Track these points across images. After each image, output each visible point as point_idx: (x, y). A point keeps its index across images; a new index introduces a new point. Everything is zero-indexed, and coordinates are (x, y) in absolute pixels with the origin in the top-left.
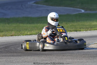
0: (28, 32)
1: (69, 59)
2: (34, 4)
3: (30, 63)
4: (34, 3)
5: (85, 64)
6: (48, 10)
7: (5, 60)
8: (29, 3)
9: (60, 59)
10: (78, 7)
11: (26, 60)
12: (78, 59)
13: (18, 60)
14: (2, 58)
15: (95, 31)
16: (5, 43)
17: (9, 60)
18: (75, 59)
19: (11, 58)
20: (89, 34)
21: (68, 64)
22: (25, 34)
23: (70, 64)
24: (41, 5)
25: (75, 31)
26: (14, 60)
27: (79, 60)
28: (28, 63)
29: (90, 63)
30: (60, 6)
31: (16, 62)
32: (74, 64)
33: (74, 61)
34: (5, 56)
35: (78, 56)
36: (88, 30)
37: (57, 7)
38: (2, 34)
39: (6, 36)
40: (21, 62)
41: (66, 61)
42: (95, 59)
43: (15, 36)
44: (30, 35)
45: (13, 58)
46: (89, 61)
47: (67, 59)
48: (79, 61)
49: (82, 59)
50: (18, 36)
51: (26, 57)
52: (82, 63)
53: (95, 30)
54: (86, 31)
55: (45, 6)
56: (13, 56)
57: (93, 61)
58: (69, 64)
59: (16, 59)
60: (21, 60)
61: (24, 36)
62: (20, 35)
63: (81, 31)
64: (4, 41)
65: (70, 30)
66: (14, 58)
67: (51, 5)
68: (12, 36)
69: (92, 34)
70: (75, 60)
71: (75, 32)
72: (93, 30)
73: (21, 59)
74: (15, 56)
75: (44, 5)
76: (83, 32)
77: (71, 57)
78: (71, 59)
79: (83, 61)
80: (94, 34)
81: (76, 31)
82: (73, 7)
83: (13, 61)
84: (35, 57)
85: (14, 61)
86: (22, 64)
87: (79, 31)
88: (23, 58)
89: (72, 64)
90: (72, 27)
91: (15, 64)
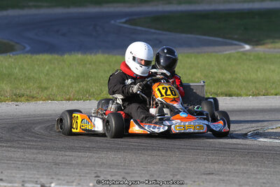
1: (213, 163)
2: (126, 26)
3: (113, 169)
4: (125, 23)
5: (254, 176)
6: (161, 42)
7: (50, 157)
8: (112, 22)
9: (191, 162)
10: (236, 36)
11: (104, 161)
12: (234, 165)
13: (85, 160)
14: (45, 152)
17: (60, 158)
18: (227, 163)
19: (67, 154)
20: (261, 105)
21: (209, 174)
22: (102, 96)
23: (216, 175)
24: (144, 29)
25: (226, 95)
26: (75, 160)
27: (237, 167)
28: (110, 168)
29: (266, 175)
30: (191, 33)
31: (78, 164)
32: (226, 176)
33: (224, 167)
34: (52, 149)
35: (234, 156)
36: (259, 94)
37: (184, 35)
38: (45, 94)
39: (53, 100)
40: (93, 166)
41: (206, 168)
43: (78, 100)
45: (71, 153)
46: (264, 169)
47: (208, 162)
48: (237, 169)
49: (245, 165)
50: (84, 101)
51: (103, 154)
52: (245, 175)
53: (276, 95)
54: (253, 96)
55: (153, 31)
56: (72, 149)
57: (272, 170)
58: (213, 174)
59: (78, 157)
60: (93, 160)
62: (90, 100)
63: (241, 96)
64: (50, 112)
65: (216, 91)
66: (74, 154)
67: (169, 30)
68: (69, 100)
69: (270, 104)
70: (229, 167)
72: (272, 94)
73: (91, 157)
74: (77, 149)
75: (150, 27)
77: (217, 158)
78: (219, 163)
79: (248, 170)
80: (273, 105)
81: (230, 96)
82: (224, 37)
83: (71, 161)
84: (125, 154)
85: (74, 162)
86: (93, 169)
87: (238, 95)
88: (98, 155)
89: (220, 175)
90: (220, 84)
91: (77, 170)
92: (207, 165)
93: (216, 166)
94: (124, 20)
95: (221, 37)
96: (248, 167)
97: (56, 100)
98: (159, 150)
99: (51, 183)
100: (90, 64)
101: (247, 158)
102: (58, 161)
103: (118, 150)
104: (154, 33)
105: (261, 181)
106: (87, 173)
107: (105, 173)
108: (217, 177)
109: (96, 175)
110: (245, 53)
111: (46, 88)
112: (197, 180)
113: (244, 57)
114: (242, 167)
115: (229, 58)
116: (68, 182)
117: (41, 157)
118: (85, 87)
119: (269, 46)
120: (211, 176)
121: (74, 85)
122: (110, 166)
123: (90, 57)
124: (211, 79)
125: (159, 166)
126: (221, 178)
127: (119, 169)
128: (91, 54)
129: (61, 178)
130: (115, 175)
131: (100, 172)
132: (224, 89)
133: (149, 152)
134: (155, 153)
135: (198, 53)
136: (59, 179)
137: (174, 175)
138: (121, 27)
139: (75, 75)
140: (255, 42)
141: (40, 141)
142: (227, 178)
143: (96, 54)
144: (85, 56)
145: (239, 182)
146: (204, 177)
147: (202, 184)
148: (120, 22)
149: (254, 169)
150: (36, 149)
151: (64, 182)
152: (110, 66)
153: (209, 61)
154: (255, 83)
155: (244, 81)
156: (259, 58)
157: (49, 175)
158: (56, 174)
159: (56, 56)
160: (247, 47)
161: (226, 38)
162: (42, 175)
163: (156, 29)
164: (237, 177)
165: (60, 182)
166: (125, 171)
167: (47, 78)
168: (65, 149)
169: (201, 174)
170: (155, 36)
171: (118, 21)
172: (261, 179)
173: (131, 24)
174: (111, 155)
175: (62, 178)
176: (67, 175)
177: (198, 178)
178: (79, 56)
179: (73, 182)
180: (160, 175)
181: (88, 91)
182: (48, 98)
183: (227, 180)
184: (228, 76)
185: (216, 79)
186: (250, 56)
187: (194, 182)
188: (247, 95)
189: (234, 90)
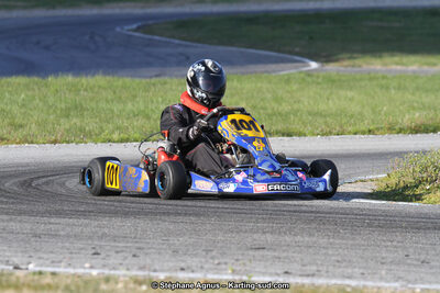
0: (113, 132)
1: (264, 233)
2: (137, 34)
3: (119, 242)
4: (137, 30)
5: (324, 251)
6: (188, 58)
7: (28, 226)
8: (118, 29)
9: (232, 232)
10: (297, 49)
11: (106, 231)
12: (296, 235)
13: (77, 230)
14: (19, 218)
15: (357, 136)
16: (28, 165)
17: (42, 227)
18: (285, 233)
19: (52, 220)
20: (334, 148)
21: (259, 249)
22: (102, 136)
23: (268, 250)
24: (163, 39)
25: (283, 135)
26: (63, 230)
27: (299, 238)
29: (340, 250)
30: (232, 45)
31: (68, 236)
32: (284, 251)
33: (281, 238)
34: (31, 213)
35: (295, 223)
36: (330, 133)
38: (20, 133)
39: (32, 143)
40: (90, 238)
41: (254, 240)
42: (357, 237)
43: (68, 142)
44: (122, 141)
45: (58, 220)
46: (337, 242)
47: (257, 232)
48: (299, 242)
49: (314, 235)
50: (77, 143)
51: (105, 221)
52: (311, 250)
53: (355, 134)
54: (323, 135)
55: (177, 41)
56: (59, 214)
57: (351, 242)
58: (264, 248)
59: (68, 225)
60: (89, 229)
61: (99, 144)
62: (86, 143)
63: (305, 135)
64: (26, 161)
66: (62, 221)
67: (198, 41)
68: (55, 142)
69: (346, 148)
70: (286, 237)
71: (286, 138)
72: (349, 133)
73: (86, 226)
74: (67, 214)
75: (173, 37)
76: (312, 138)
77: (271, 225)
78: (273, 232)
79: (315, 243)
80: (352, 148)
81: (289, 135)
82: (279, 51)
83: (58, 231)
84: (137, 220)
85: (62, 233)
86: (90, 242)
87: (300, 134)
88: (96, 223)
89: (275, 250)
90: (274, 118)
91: (67, 244)
92: (255, 236)
93: (269, 237)
94: (135, 26)
95: (275, 51)
96: (314, 239)
97: (37, 143)
98: (186, 214)
99: (30, 263)
100: (86, 90)
101: (314, 225)
102: (38, 232)
103: (126, 214)
104: (180, 45)
105: (333, 258)
106: (82, 249)
107: (108, 248)
108: (270, 254)
109: (94, 251)
110: (309, 74)
111: (21, 126)
112: (240, 257)
113: (309, 79)
114: (307, 239)
115: (288, 81)
116: (53, 262)
117: (14, 226)
118: (78, 124)
119: (346, 63)
120: (261, 252)
121: (62, 120)
122: (115, 238)
123: (85, 81)
124: (262, 111)
125: (186, 238)
126: (276, 254)
127: (128, 242)
128: (87, 75)
129: (42, 255)
130: (122, 251)
131: (101, 247)
132: (280, 127)
133: (172, 218)
134: (180, 218)
135: (243, 74)
136: (40, 258)
137: (207, 251)
138: (130, 36)
139: (63, 106)
140: (325, 57)
141: (13, 203)
142: (285, 254)
143: (94, 75)
144: (77, 80)
145: (302, 260)
146: (251, 253)
147: (248, 263)
148: (128, 29)
149: (323, 241)
150: (7, 214)
151: (48, 262)
152: (115, 93)
153: (259, 85)
154: (325, 116)
155: (310, 113)
156: (331, 81)
157: (26, 252)
158: (36, 251)
159: (36, 79)
160: (314, 65)
161: (284, 52)
162: (16, 252)
163: (180, 39)
164: (300, 253)
165: (41, 261)
166: (137, 245)
167: (23, 111)
168: (50, 213)
169: (248, 249)
170: (180, 50)
171: (126, 28)
172: (333, 255)
173: (145, 33)
174: (117, 222)
175: (45, 256)
176: (52, 252)
177: (243, 254)
178: (70, 78)
179: (60, 262)
180: (188, 250)
181: (82, 130)
182: (25, 140)
183: (285, 258)
184: (285, 107)
185: (270, 111)
186: (318, 77)
187: (237, 260)
188: (314, 135)
189: (296, 127)
